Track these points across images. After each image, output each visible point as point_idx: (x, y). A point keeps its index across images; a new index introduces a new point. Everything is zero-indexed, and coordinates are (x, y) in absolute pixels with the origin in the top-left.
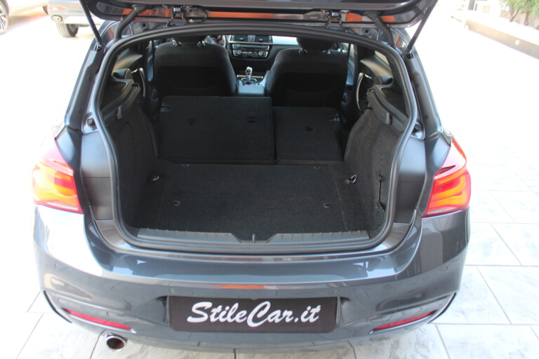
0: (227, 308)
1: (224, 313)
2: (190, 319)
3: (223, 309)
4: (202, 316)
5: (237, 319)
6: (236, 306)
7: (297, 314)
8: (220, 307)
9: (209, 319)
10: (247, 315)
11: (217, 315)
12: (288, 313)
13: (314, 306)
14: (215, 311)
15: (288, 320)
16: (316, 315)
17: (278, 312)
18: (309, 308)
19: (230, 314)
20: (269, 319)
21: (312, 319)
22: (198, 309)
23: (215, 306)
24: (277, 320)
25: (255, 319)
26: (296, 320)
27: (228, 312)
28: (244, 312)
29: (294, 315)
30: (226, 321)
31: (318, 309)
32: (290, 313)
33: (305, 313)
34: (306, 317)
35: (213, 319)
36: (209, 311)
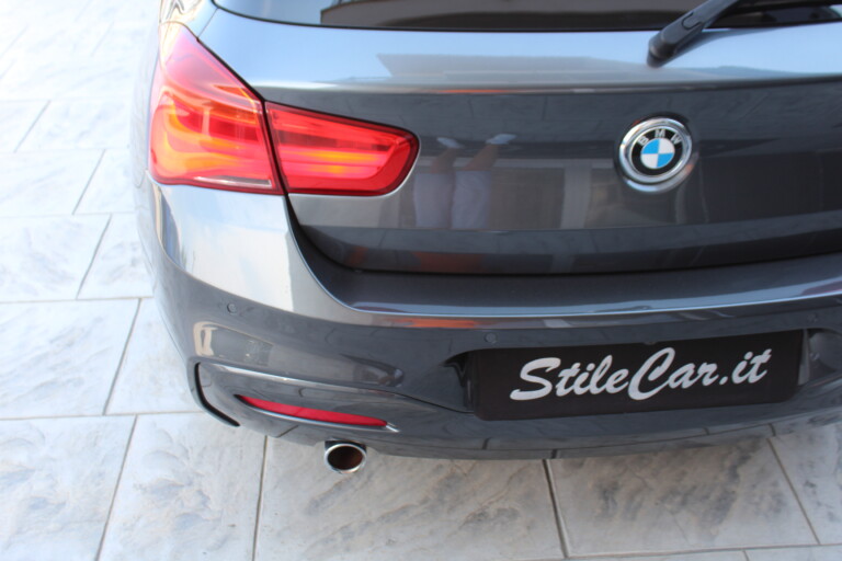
0: (591, 367)
1: (584, 376)
2: (516, 395)
3: (583, 369)
4: (540, 386)
5: (610, 387)
6: (608, 360)
7: (725, 369)
8: (576, 366)
9: (554, 390)
10: (629, 378)
11: (571, 381)
12: (708, 369)
13: (758, 352)
14: (566, 374)
15: (707, 382)
16: (762, 367)
17: (689, 368)
18: (748, 355)
19: (596, 377)
20: (671, 382)
21: (753, 377)
22: (532, 373)
23: (566, 365)
24: (687, 383)
25: (645, 385)
26: (724, 380)
27: (591, 373)
28: (624, 373)
29: (719, 373)
30: (588, 392)
31: (765, 357)
32: (712, 368)
33: (742, 366)
34: (741, 374)
35: (561, 391)
36: (553, 376)
